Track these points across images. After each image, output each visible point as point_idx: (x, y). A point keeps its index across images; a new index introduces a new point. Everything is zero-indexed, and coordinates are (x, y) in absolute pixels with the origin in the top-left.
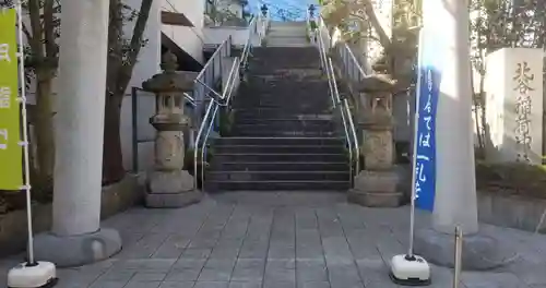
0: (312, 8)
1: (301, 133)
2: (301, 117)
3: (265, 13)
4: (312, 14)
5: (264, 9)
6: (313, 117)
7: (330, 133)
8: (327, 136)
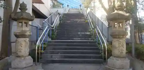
0: (80, 6)
1: (80, 39)
2: (79, 33)
3: (68, 7)
4: (80, 7)
5: (68, 6)
6: (83, 33)
7: (90, 39)
8: (89, 40)
